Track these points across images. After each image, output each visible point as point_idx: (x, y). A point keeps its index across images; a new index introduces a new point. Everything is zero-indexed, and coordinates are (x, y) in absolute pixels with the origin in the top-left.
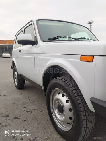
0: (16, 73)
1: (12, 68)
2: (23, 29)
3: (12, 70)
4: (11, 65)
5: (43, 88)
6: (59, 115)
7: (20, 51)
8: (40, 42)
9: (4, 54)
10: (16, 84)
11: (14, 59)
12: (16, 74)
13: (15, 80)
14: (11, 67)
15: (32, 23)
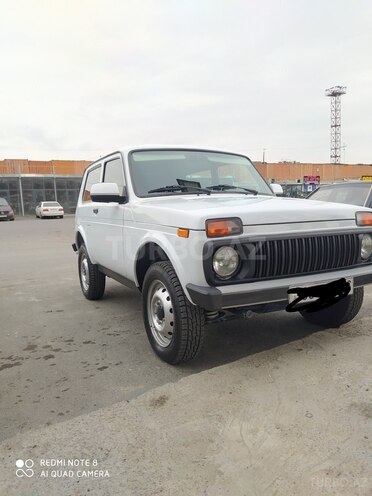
0: (85, 261)
1: (75, 250)
2: (102, 162)
3: (76, 255)
4: (74, 241)
5: (137, 285)
6: (160, 323)
7: (96, 211)
8: (133, 199)
9: (43, 207)
10: (86, 287)
11: (81, 229)
12: (86, 264)
13: (84, 277)
14: (74, 246)
15: (118, 155)
